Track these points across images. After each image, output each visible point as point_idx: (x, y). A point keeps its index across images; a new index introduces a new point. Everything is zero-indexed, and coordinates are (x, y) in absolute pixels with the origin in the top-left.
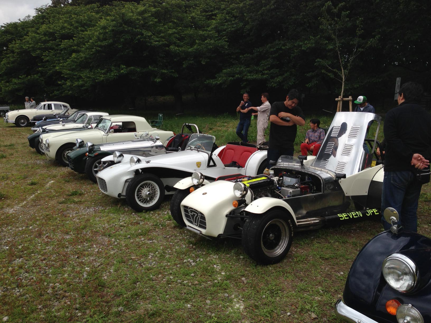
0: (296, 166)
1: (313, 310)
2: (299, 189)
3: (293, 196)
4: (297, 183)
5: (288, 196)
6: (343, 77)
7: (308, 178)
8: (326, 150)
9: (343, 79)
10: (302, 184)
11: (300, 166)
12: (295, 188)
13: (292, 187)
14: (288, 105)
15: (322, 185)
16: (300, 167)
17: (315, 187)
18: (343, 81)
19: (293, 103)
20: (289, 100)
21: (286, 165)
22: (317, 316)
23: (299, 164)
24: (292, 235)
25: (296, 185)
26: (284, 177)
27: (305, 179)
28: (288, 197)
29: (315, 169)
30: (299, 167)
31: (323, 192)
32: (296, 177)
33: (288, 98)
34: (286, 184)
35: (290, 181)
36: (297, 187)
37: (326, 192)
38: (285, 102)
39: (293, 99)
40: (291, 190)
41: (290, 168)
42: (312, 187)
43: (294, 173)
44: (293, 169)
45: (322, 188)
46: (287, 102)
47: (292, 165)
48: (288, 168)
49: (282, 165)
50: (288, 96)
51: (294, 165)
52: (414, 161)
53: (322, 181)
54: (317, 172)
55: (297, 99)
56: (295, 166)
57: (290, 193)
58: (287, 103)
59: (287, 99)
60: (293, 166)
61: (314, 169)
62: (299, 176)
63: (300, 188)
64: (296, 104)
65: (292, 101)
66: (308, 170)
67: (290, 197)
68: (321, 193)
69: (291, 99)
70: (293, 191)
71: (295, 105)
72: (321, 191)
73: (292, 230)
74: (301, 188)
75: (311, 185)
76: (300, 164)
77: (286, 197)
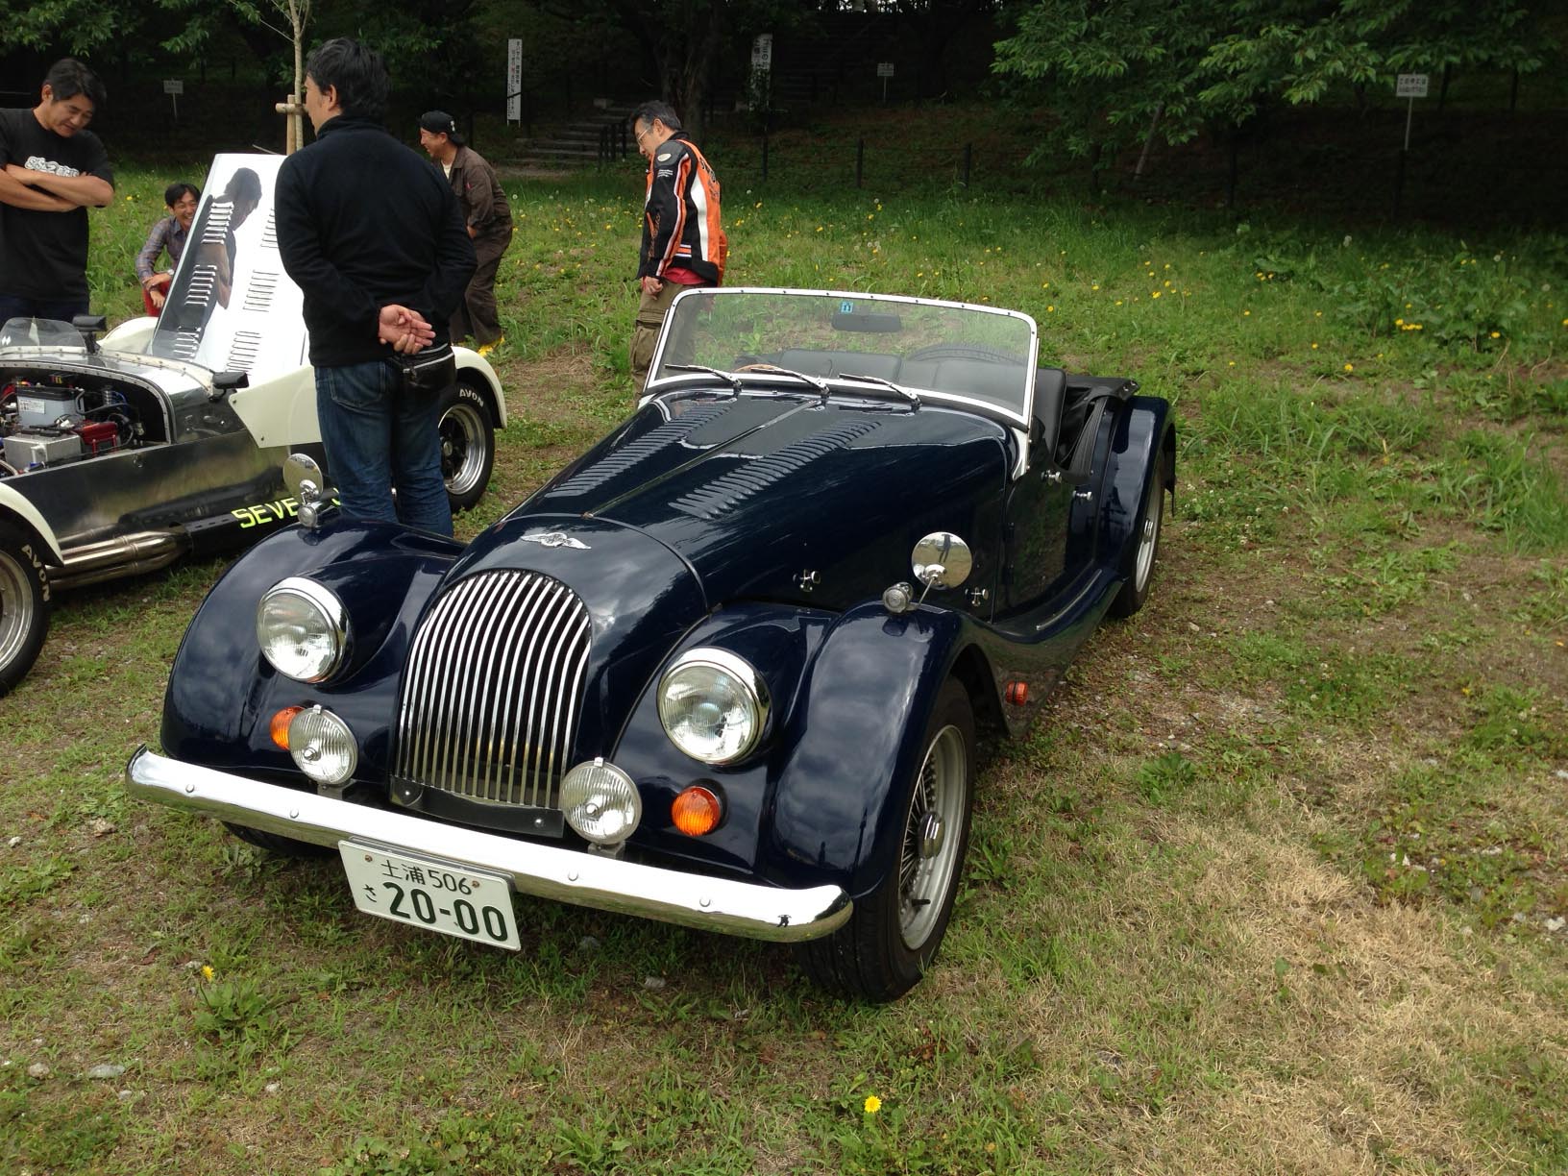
0: (68, 354)
1: (102, 811)
2: (74, 437)
3: (51, 464)
4: (67, 417)
5: (32, 465)
6: (296, 23)
7: (114, 394)
8: (191, 293)
9: (296, 30)
10: (89, 418)
11: (82, 354)
12: (59, 436)
13: (50, 431)
14: (55, 121)
15: (166, 417)
16: (86, 358)
17: (140, 425)
18: (297, 36)
19: (75, 110)
20: (55, 101)
21: (29, 353)
22: (113, 826)
23: (78, 349)
24: (46, 597)
25: (65, 424)
26: (20, 399)
27: (101, 402)
28: (33, 467)
29: (139, 364)
30: (80, 358)
31: (173, 441)
32: (66, 396)
33: (48, 93)
34: (26, 422)
35: (42, 410)
36: (67, 432)
37: (183, 440)
38: (38, 112)
39: (73, 95)
40: (41, 444)
41: (45, 366)
42: (127, 424)
43: (59, 380)
44: (55, 367)
45: (167, 426)
46: (50, 111)
47: (54, 353)
48: (34, 365)
49: (16, 357)
50: (47, 87)
51: (62, 353)
52: (387, 332)
53: (162, 402)
54: (146, 371)
55: (88, 96)
56: (65, 358)
57: (40, 452)
58: (47, 113)
59: (44, 97)
60: (57, 356)
61: (133, 362)
62: (77, 393)
63: (78, 433)
64: (84, 115)
65: (70, 103)
66: (117, 366)
67: (41, 467)
68: (163, 446)
69: (63, 94)
70: (48, 446)
71: (81, 122)
72: (164, 439)
73: (44, 580)
74: (83, 434)
75: (126, 419)
76: (85, 348)
77: (26, 470)
